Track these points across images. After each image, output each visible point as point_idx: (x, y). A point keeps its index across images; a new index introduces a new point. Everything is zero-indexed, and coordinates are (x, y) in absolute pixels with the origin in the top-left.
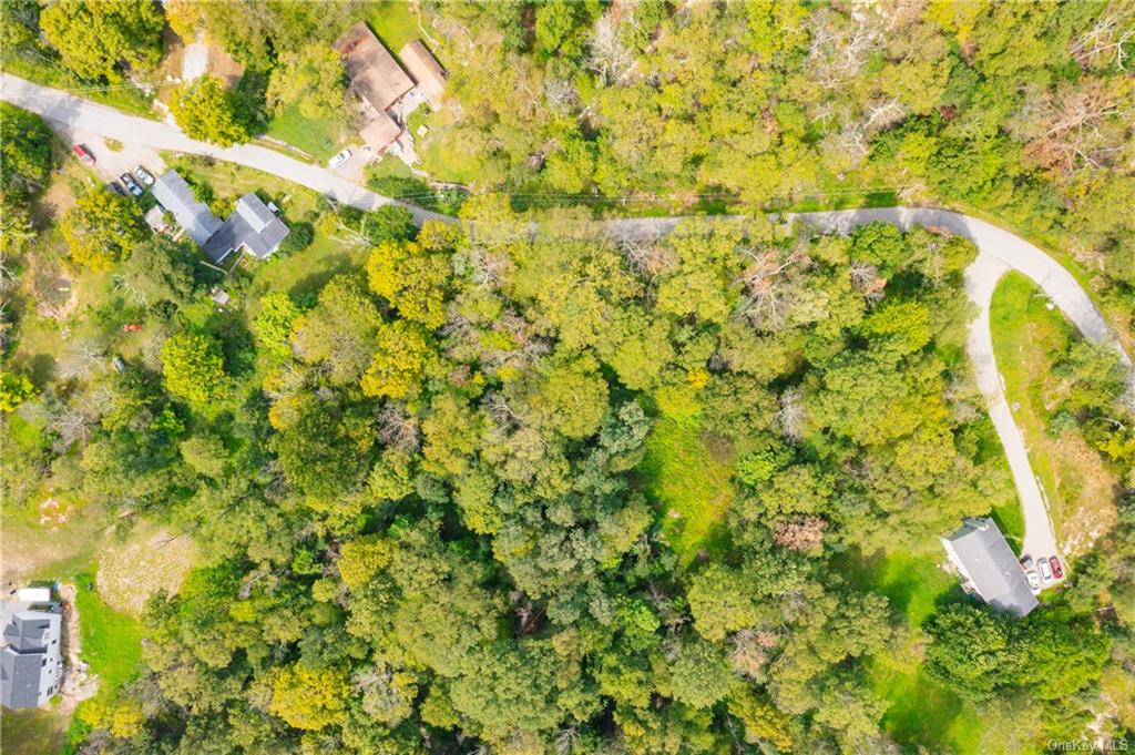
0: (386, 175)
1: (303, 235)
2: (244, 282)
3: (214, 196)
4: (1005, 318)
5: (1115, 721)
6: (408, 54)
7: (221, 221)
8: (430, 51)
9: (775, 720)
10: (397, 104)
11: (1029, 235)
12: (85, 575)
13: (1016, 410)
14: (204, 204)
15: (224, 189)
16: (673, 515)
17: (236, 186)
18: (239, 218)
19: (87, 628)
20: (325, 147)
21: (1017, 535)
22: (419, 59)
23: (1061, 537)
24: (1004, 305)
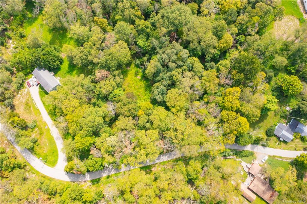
0: (249, 157)
1: (269, 133)
2: (283, 115)
3: (300, 139)
4: (53, 152)
5: (7, 48)
6: (254, 197)
7: (296, 131)
8: (247, 199)
9: (100, 23)
10: (252, 180)
11: (50, 179)
12: (303, 22)
13: (46, 126)
14: (303, 136)
15: (298, 142)
16: (139, 77)
17: (294, 144)
18: (290, 133)
19: (297, 8)
20: (270, 162)
21: (41, 91)
22: (250, 195)
23: (28, 93)
24: (54, 156)
